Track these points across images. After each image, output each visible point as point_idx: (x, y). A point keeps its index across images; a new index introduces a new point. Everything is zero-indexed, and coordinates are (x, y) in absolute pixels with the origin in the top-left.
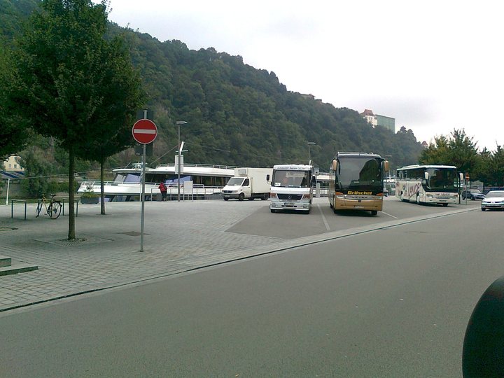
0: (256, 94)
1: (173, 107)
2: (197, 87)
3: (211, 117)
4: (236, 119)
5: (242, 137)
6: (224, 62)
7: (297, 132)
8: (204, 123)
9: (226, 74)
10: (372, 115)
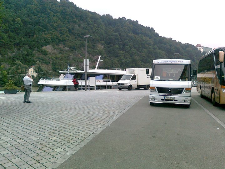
0: (144, 38)
1: (105, 44)
2: (117, 35)
3: (123, 49)
4: (135, 50)
5: (137, 58)
6: (130, 24)
7: (164, 55)
8: (120, 52)
9: (130, 29)
10: (201, 47)
